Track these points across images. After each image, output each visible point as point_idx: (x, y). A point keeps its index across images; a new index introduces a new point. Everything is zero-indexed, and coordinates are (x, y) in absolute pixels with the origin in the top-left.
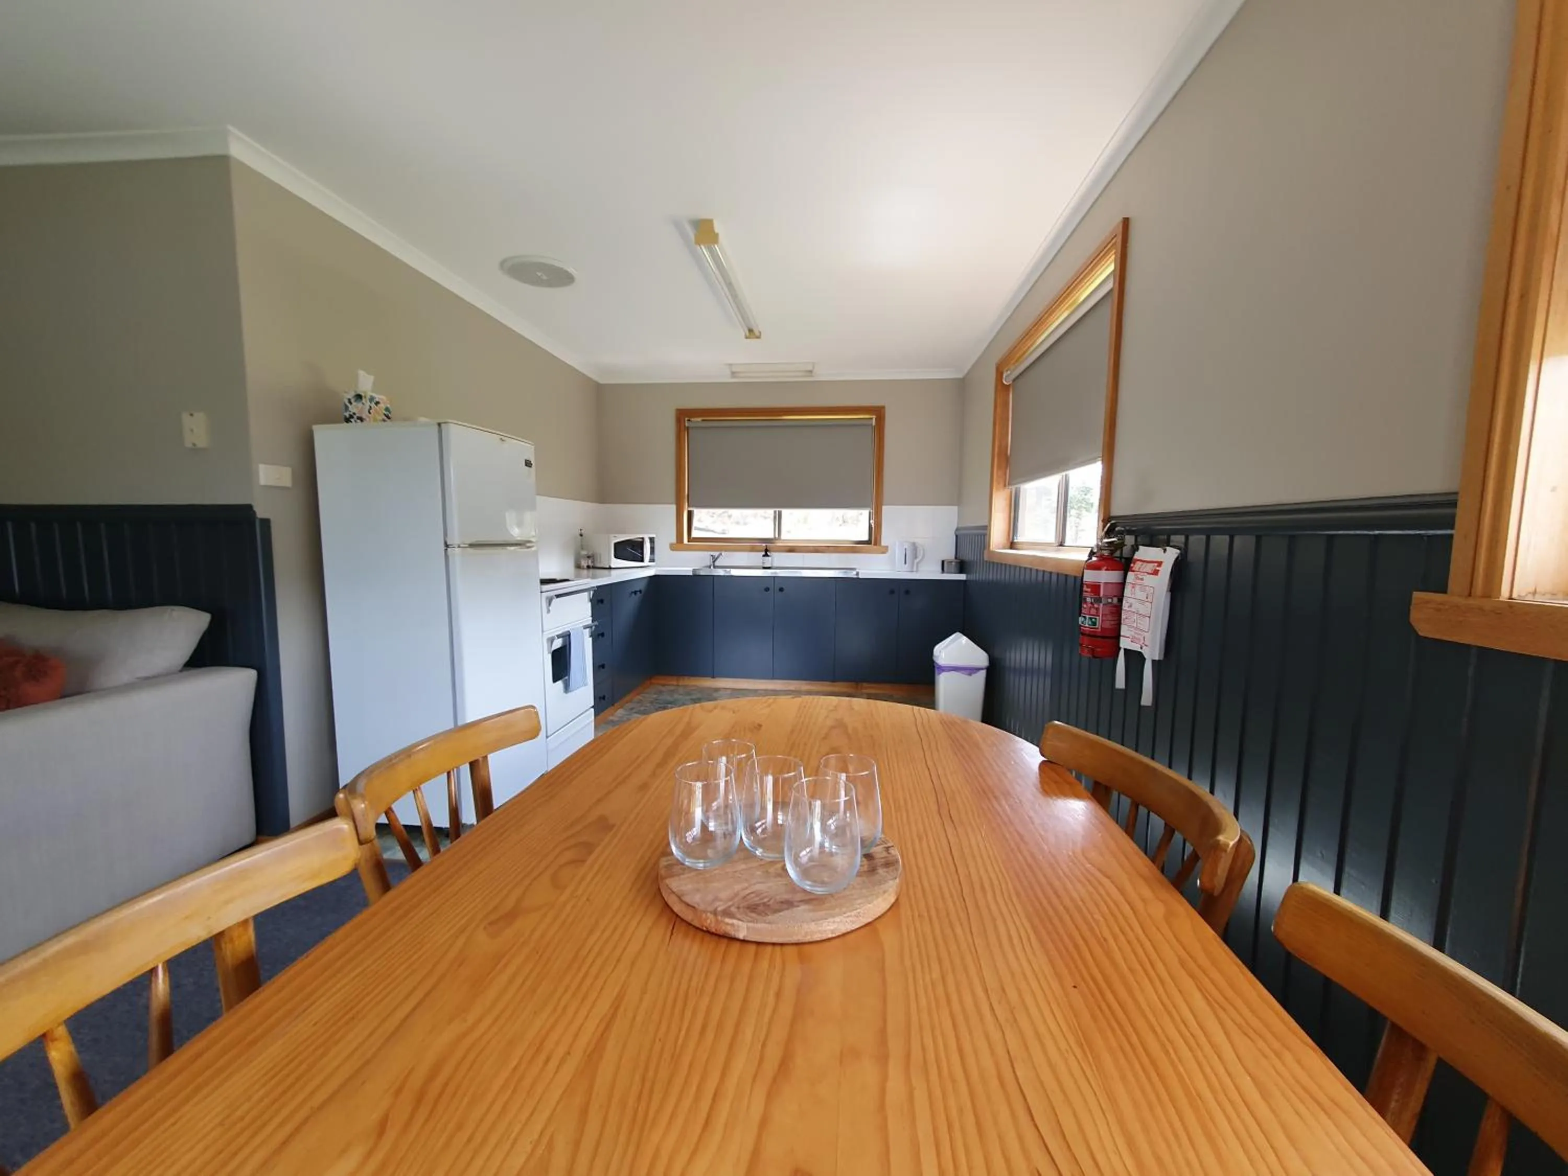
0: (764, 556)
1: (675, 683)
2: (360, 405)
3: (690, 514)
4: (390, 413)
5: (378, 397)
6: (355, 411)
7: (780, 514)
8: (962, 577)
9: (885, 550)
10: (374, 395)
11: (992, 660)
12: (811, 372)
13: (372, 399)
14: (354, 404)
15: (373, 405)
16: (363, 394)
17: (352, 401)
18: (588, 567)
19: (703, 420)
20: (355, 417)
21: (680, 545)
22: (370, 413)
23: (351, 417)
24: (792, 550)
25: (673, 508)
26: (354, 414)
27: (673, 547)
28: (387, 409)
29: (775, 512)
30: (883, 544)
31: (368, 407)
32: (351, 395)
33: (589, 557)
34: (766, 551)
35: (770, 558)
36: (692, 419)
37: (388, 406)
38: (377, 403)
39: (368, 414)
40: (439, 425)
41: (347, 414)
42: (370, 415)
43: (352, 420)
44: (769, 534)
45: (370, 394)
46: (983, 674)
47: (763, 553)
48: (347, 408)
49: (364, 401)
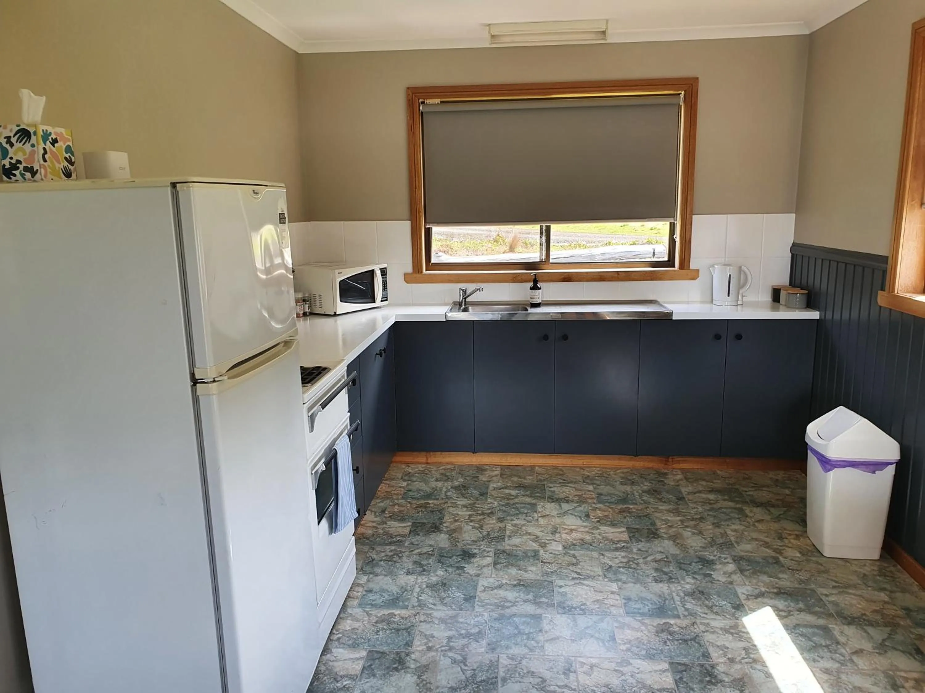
0: (532, 289)
1: (424, 460)
2: (28, 147)
3: (428, 232)
4: (73, 155)
5: (54, 131)
6: (20, 157)
7: (548, 229)
8: (815, 315)
9: (694, 275)
10: (50, 129)
11: (903, 450)
12: (604, 33)
13: (46, 136)
14: (18, 145)
15: (48, 145)
16: (32, 130)
17: (13, 140)
18: (305, 314)
19: (442, 102)
20: (21, 167)
21: (417, 275)
22: (45, 161)
23: (14, 167)
24: (567, 278)
25: (407, 225)
26: (19, 162)
27: (408, 278)
28: (68, 149)
29: (542, 227)
30: (693, 266)
31: (42, 151)
32: (11, 130)
33: (304, 300)
34: (535, 281)
35: (541, 290)
36: (428, 101)
37: (70, 144)
38: (54, 142)
39: (42, 162)
40: (174, 185)
41: (6, 162)
42: (45, 163)
43: (17, 172)
44: (534, 255)
45: (41, 128)
46: (891, 471)
47: (531, 284)
48: (5, 153)
49: (33, 139)
